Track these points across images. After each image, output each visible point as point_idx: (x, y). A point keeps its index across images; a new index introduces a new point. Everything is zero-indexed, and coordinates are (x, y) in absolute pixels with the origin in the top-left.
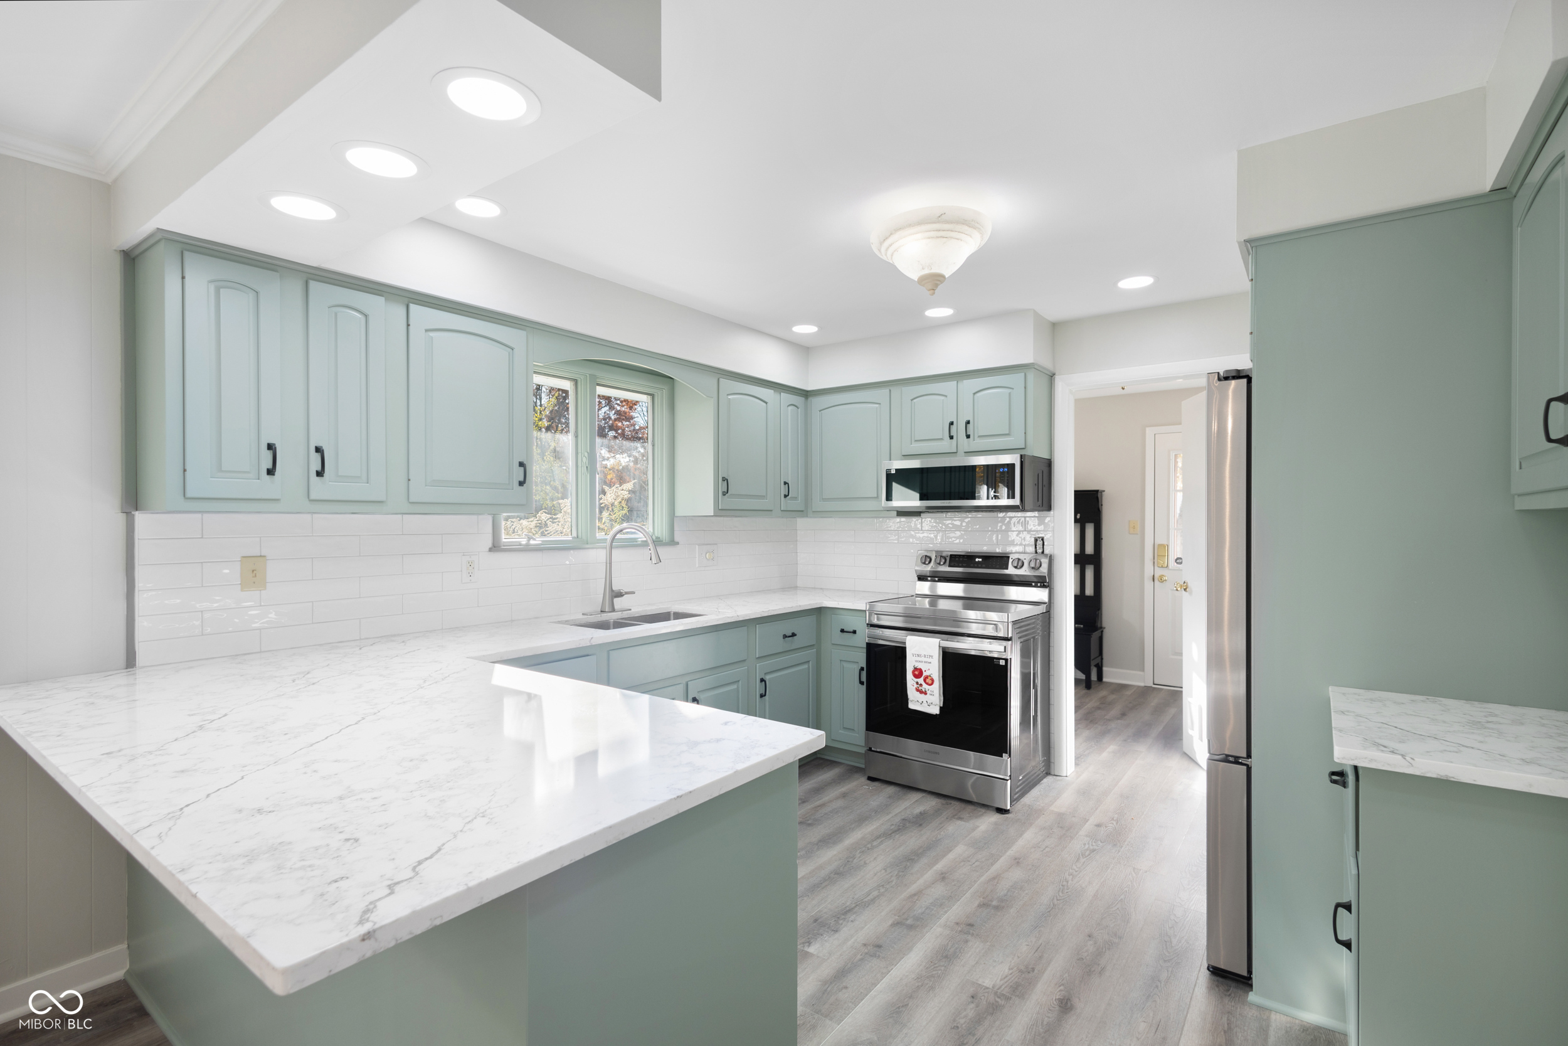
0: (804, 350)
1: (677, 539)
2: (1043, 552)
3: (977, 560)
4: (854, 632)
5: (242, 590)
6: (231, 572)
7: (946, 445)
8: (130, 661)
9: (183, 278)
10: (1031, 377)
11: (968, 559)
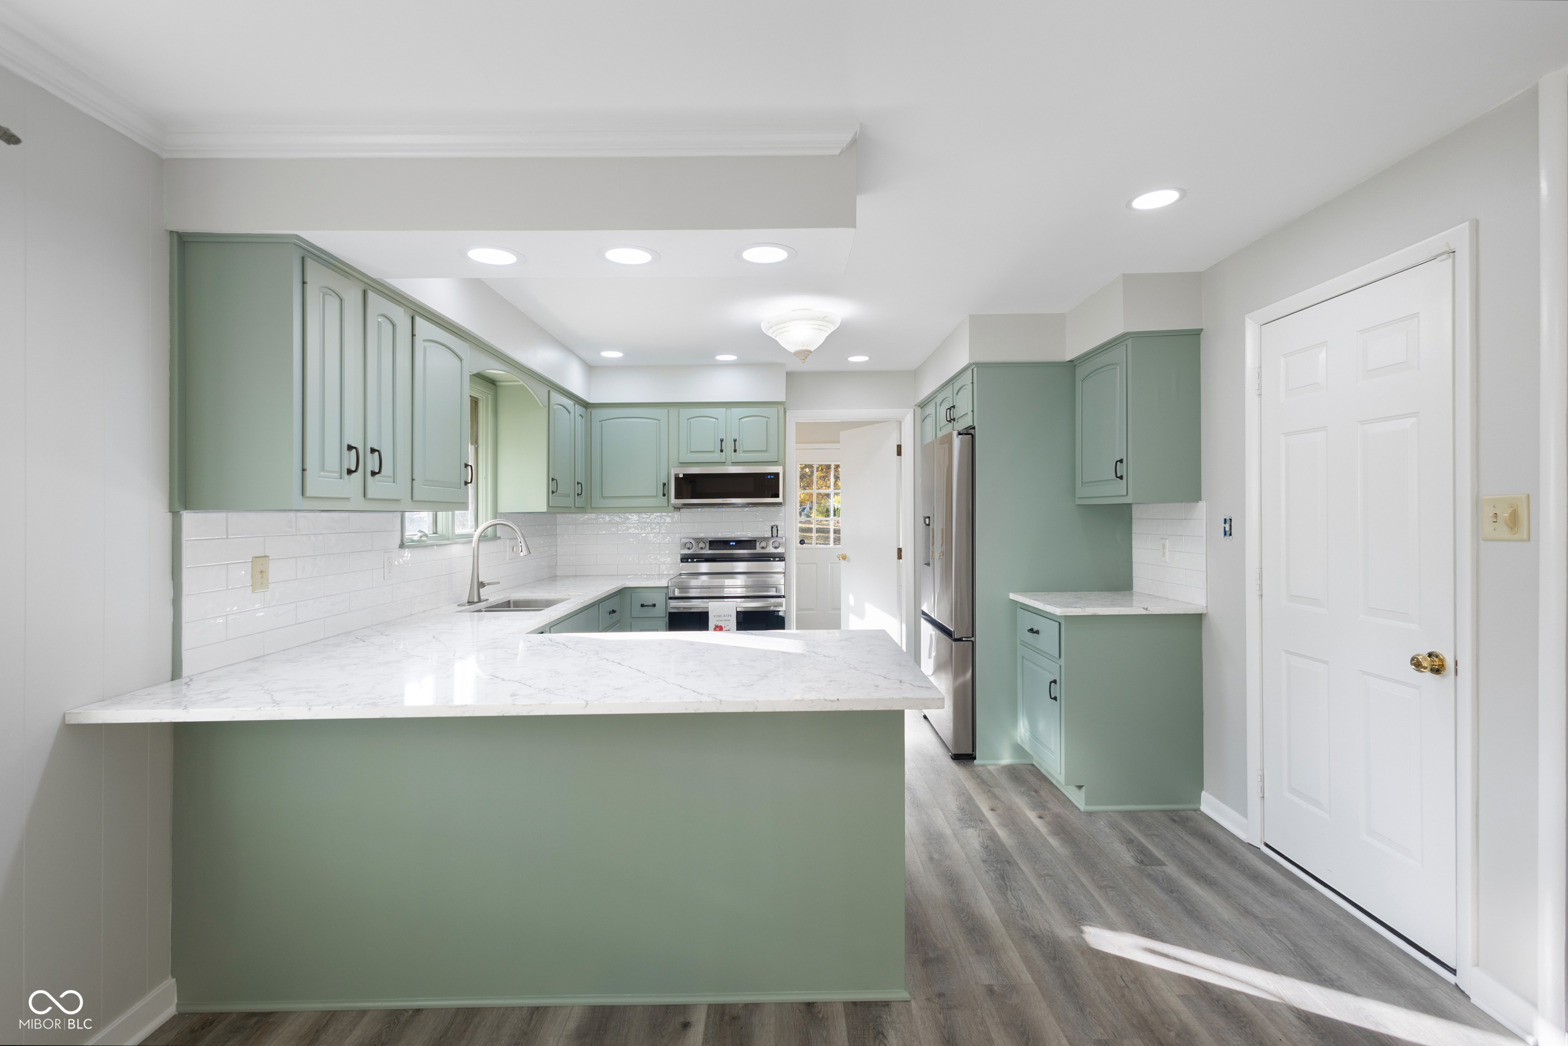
0: (592, 369)
1: (498, 534)
2: (777, 536)
3: (731, 544)
4: (654, 605)
5: (253, 592)
6: (243, 573)
7: (717, 456)
8: (176, 673)
9: (304, 283)
10: (782, 411)
11: (724, 543)
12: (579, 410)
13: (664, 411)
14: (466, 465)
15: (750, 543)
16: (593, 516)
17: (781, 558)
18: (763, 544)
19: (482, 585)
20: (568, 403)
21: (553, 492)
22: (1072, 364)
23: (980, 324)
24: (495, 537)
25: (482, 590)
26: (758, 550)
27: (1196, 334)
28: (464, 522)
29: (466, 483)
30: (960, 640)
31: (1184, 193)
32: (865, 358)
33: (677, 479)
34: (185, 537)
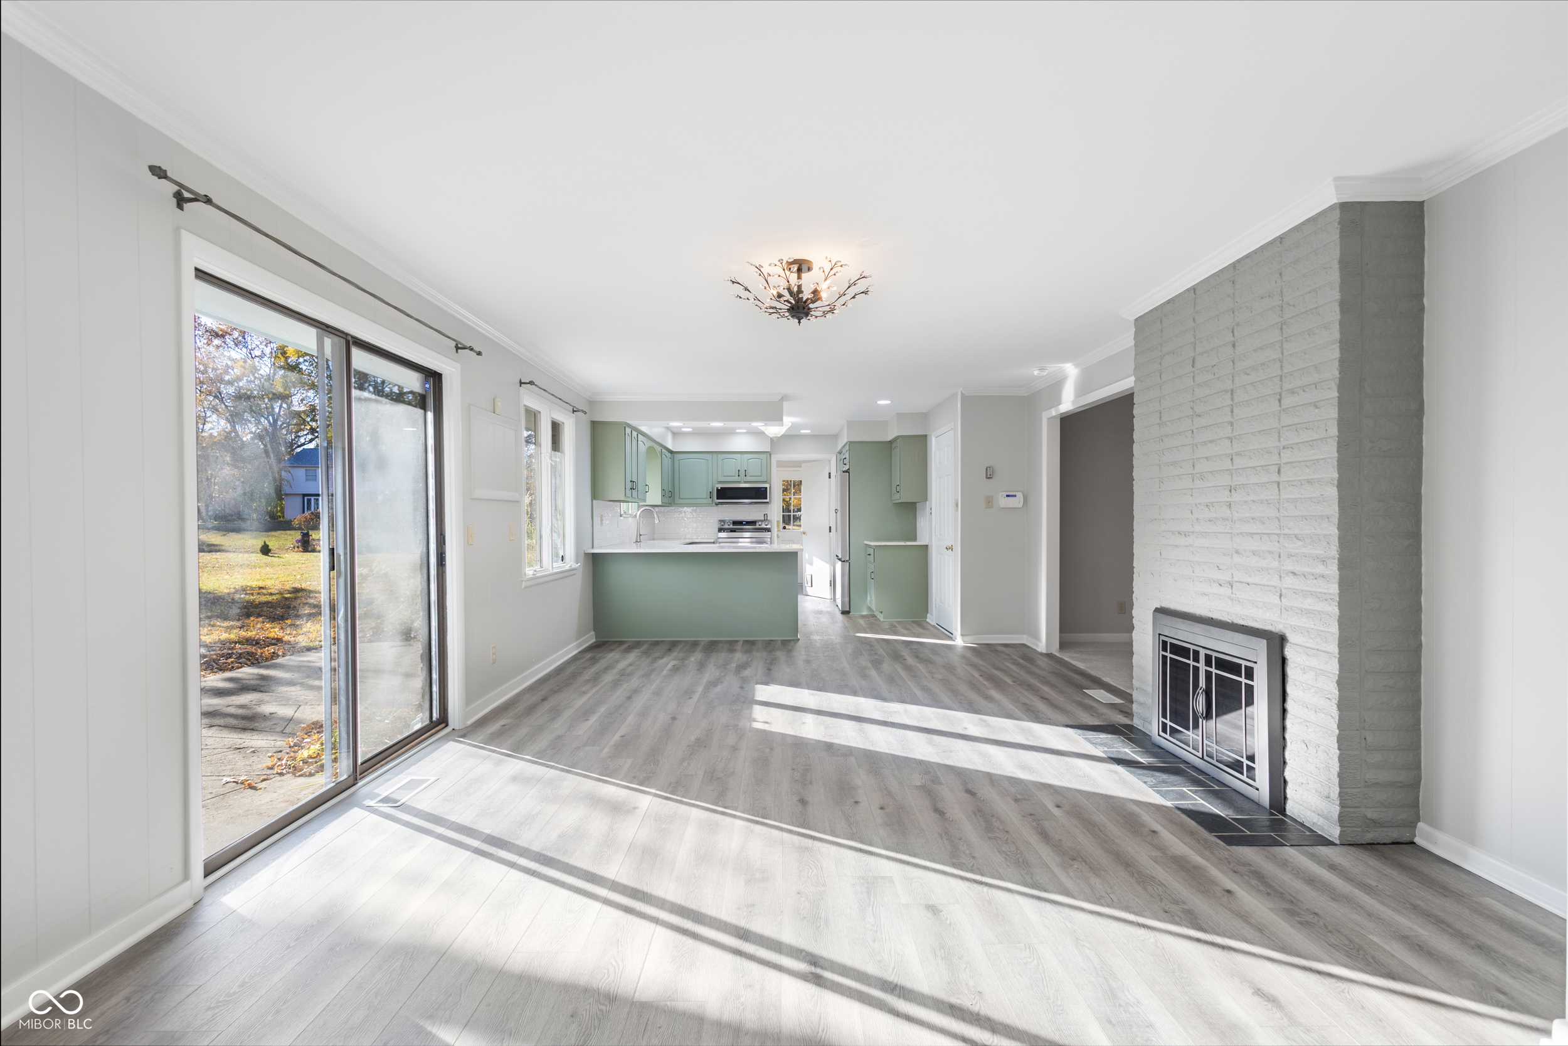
0: (675, 435)
2: (766, 519)
3: (744, 523)
7: (736, 479)
10: (769, 456)
11: (740, 523)
12: (669, 455)
13: (708, 456)
15: (753, 523)
16: (675, 508)
17: (769, 530)
18: (760, 523)
19: (640, 535)
20: (667, 452)
21: (663, 495)
22: (891, 442)
23: (851, 424)
25: (641, 538)
26: (757, 526)
27: (925, 436)
29: (646, 492)
30: (844, 561)
31: (892, 402)
32: (809, 431)
33: (717, 490)
34: (594, 508)
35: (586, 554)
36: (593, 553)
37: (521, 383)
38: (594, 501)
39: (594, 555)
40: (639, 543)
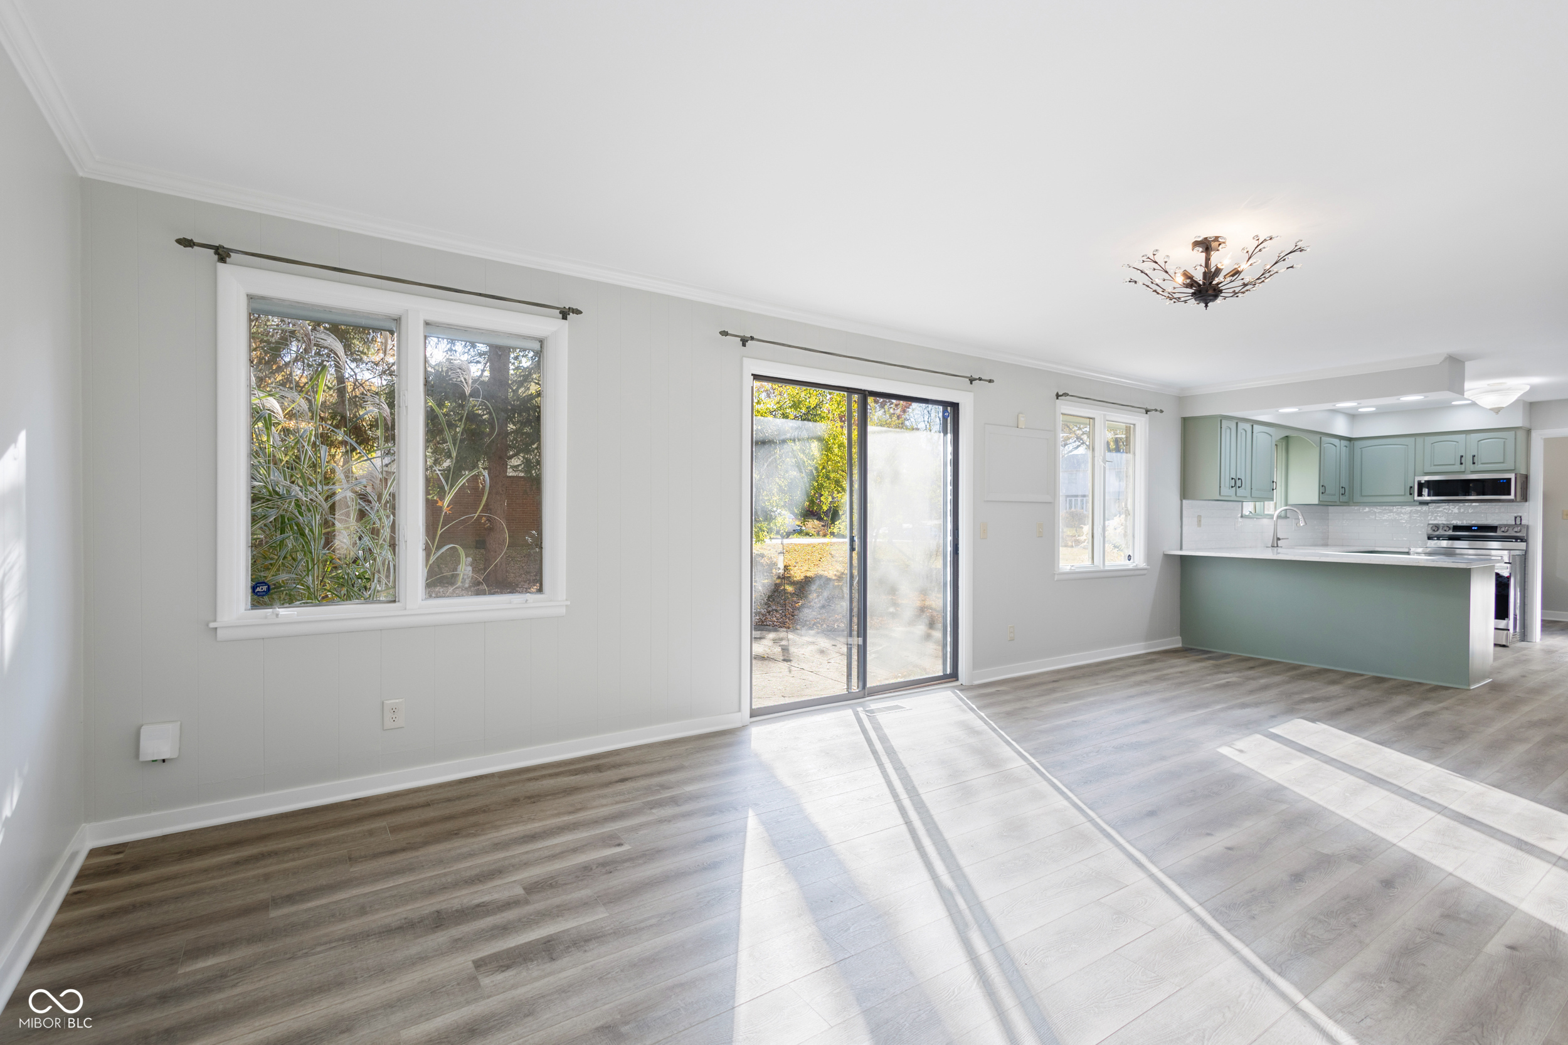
0: (1353, 419)
1: (1288, 516)
2: (1521, 524)
3: (1474, 528)
5: (1198, 527)
6: (1195, 521)
7: (1457, 467)
9: (1221, 428)
10: (1526, 433)
11: (1465, 527)
12: (1345, 443)
13: (1412, 440)
14: (1273, 482)
15: (1492, 529)
16: (1356, 508)
17: (1522, 539)
18: (1506, 529)
19: (1278, 539)
20: (1336, 441)
21: (1322, 493)
24: (1286, 517)
25: (1279, 542)
26: (1500, 533)
28: (1270, 508)
29: (1273, 490)
33: (1422, 483)
34: (1184, 508)
35: (1168, 557)
36: (1181, 556)
37: (1058, 396)
38: (1184, 501)
39: (1184, 559)
40: (1275, 549)
